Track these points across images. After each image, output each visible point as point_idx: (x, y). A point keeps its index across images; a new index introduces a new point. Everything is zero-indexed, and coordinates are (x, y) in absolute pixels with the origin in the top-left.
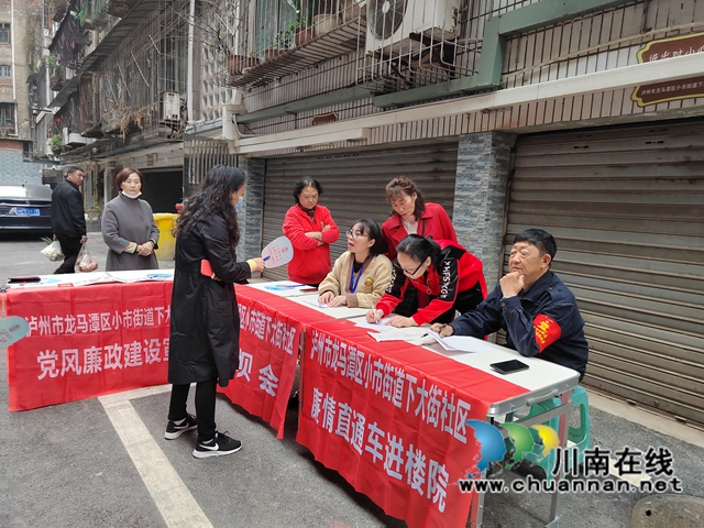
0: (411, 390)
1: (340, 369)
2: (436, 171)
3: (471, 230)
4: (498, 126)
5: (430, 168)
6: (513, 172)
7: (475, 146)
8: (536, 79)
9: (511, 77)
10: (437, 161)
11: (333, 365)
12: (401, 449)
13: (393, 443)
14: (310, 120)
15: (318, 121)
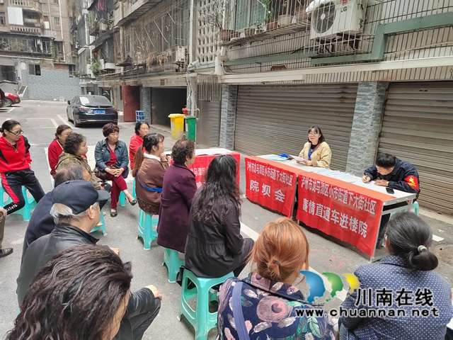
0: (351, 198)
1: (317, 191)
2: (342, 98)
3: (362, 130)
4: (381, 79)
5: (339, 96)
6: (386, 101)
7: (367, 88)
8: (402, 57)
9: (389, 55)
10: (343, 93)
11: (313, 189)
12: (347, 218)
13: (344, 217)
14: (269, 68)
15: (274, 68)
